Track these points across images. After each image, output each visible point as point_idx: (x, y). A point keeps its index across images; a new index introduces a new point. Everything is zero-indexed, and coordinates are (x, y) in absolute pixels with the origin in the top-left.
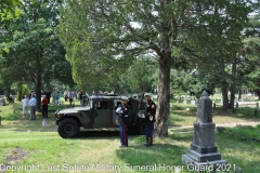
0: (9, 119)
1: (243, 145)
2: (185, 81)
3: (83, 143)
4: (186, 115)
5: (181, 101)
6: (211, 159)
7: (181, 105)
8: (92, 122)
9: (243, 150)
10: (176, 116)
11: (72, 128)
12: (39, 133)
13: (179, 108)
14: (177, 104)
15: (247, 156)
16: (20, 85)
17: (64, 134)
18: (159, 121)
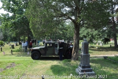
0: (16, 51)
2: (94, 34)
3: (40, 62)
7: (95, 46)
18: (74, 53)
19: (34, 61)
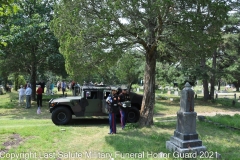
0: (6, 107)
1: (222, 132)
2: (169, 73)
3: (75, 130)
4: (170, 104)
5: (165, 91)
6: (192, 145)
7: (165, 95)
8: (84, 110)
9: (221, 137)
10: (160, 106)
11: (65, 116)
12: (34, 120)
13: (163, 99)
14: (162, 94)
15: (225, 142)
16: (16, 76)
17: (57, 121)
18: (145, 110)
19: (62, 128)
